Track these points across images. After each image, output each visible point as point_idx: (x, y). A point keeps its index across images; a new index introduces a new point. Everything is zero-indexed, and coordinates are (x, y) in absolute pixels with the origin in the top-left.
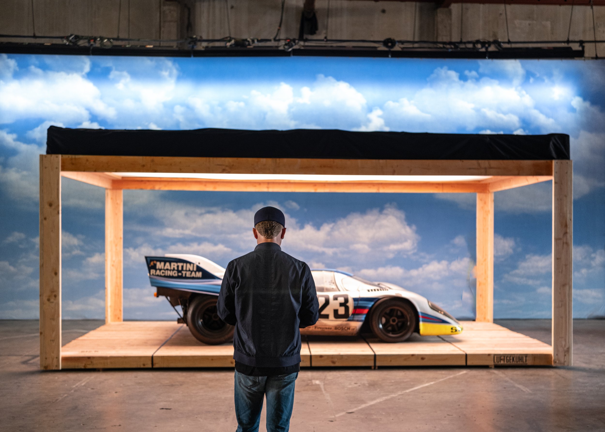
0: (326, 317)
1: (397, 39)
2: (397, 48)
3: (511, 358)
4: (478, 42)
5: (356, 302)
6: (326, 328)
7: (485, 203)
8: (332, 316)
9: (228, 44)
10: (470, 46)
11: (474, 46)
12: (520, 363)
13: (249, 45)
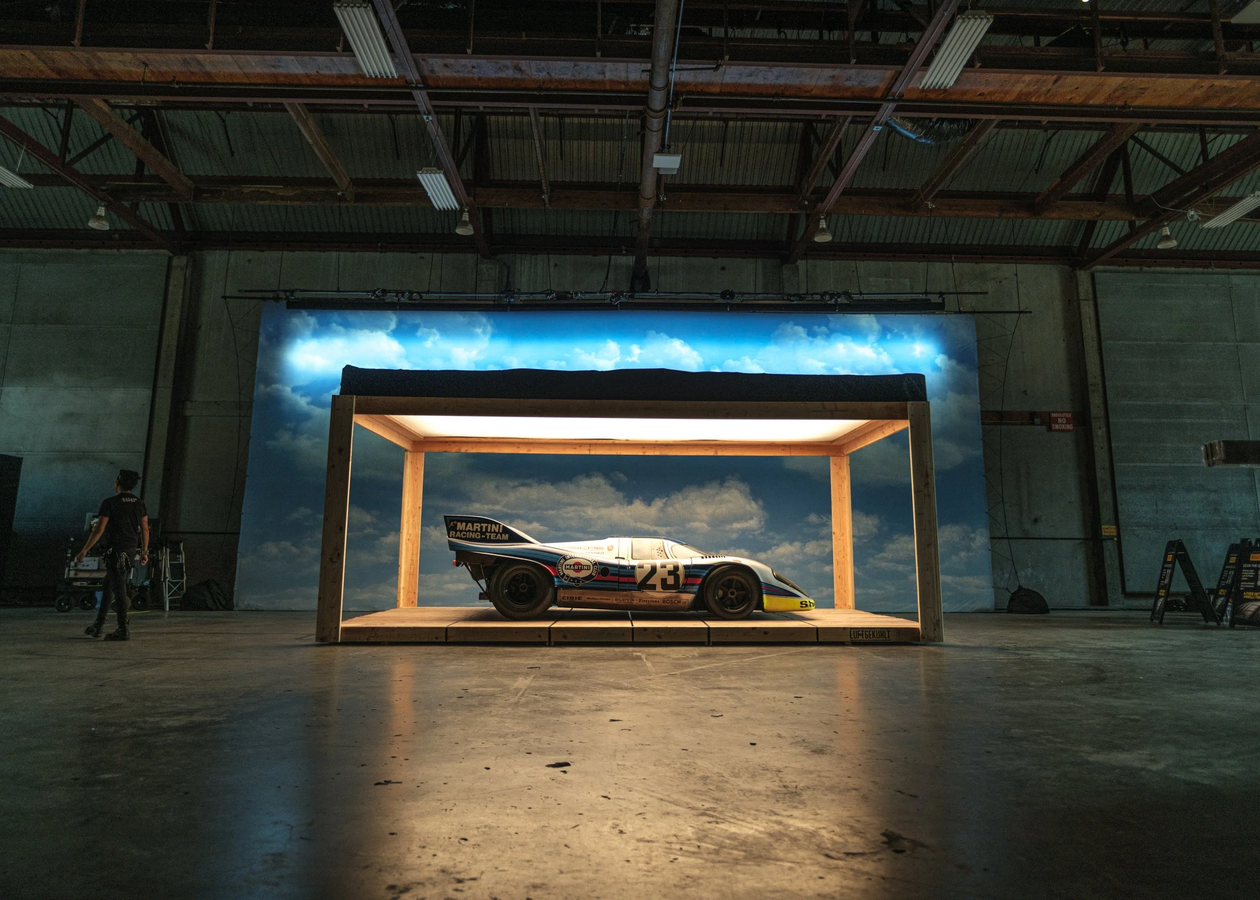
0: (653, 587)
1: (736, 290)
2: (736, 300)
3: (871, 633)
4: (825, 293)
5: (688, 570)
6: (653, 602)
7: (840, 468)
8: (659, 588)
9: (549, 297)
10: (818, 297)
11: (822, 297)
12: (881, 639)
13: (572, 298)
